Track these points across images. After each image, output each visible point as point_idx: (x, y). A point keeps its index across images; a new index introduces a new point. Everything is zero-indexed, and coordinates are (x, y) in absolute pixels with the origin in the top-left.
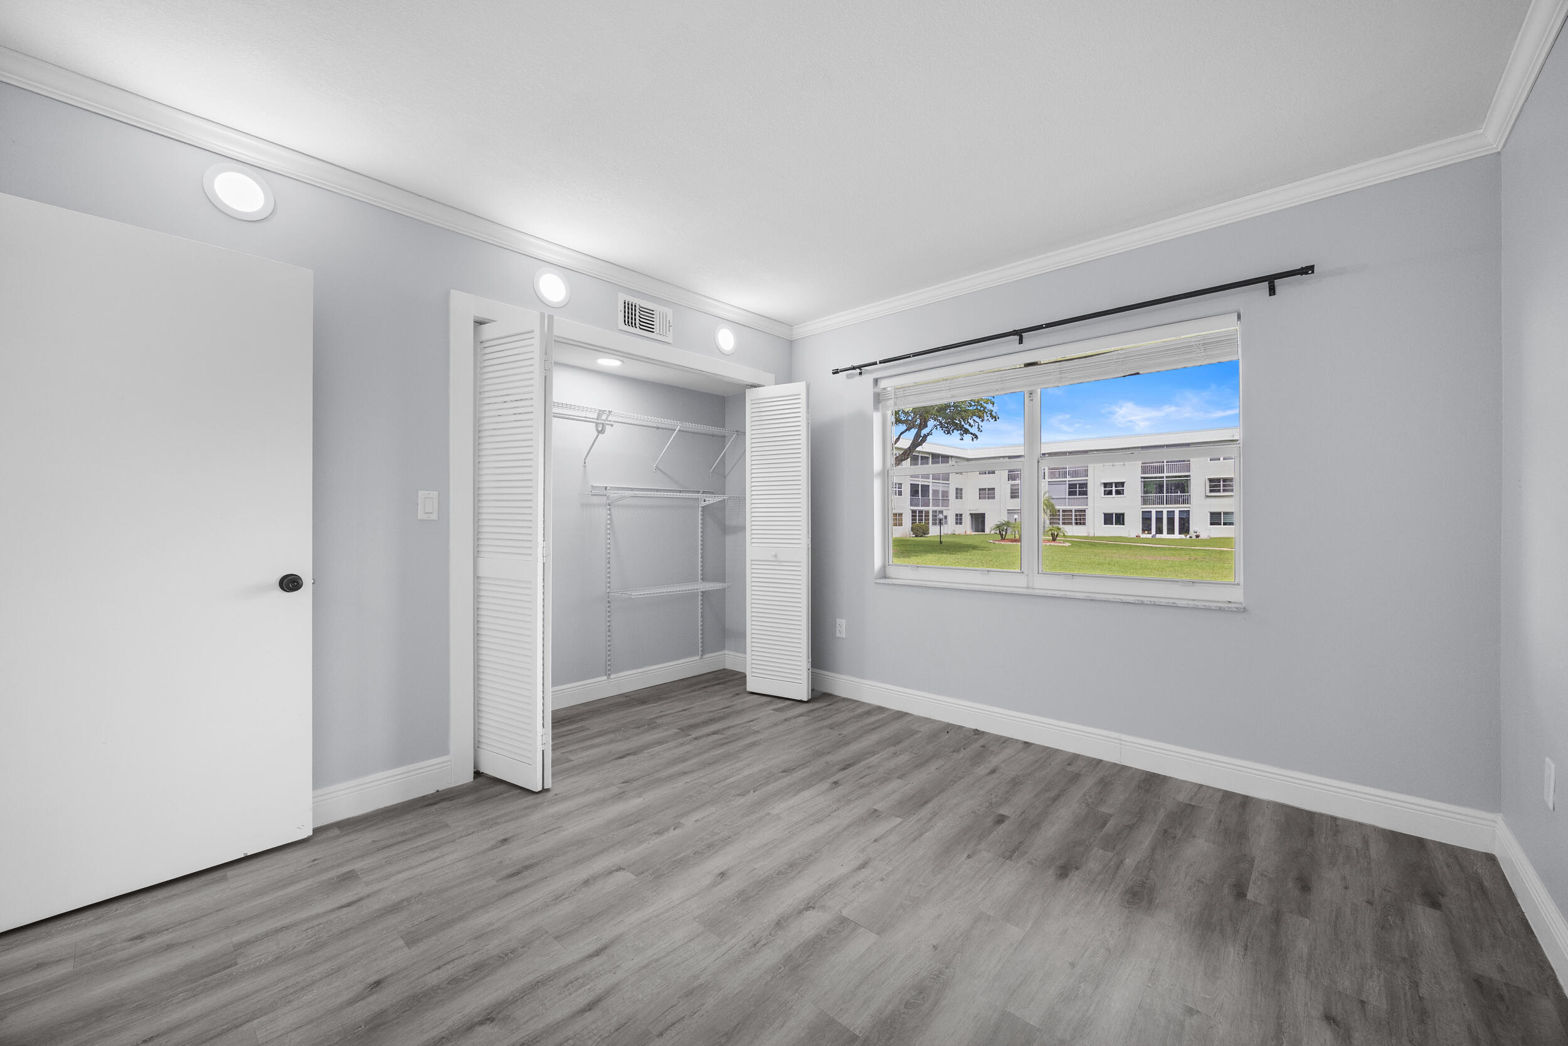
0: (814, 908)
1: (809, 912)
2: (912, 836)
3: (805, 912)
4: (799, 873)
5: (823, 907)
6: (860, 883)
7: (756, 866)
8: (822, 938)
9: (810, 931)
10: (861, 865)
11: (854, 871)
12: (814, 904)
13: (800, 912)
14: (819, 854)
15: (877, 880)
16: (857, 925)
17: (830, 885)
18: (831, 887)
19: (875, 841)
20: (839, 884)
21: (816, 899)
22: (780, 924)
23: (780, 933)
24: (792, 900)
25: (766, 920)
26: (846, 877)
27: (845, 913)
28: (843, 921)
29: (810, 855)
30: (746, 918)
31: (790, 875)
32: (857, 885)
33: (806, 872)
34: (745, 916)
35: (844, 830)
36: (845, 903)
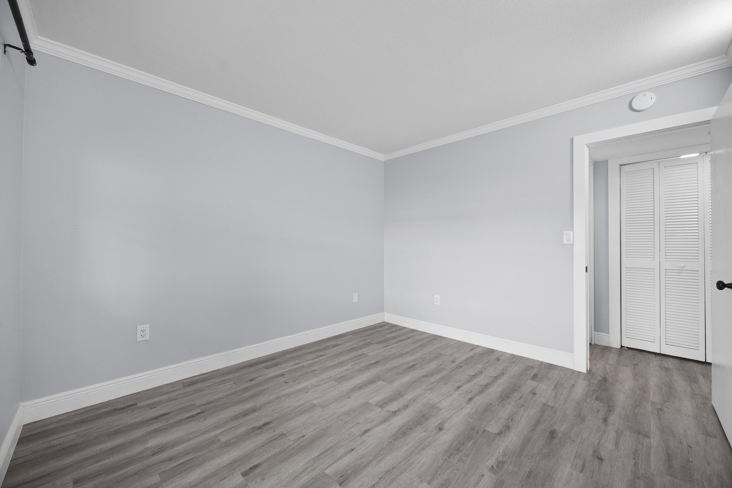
0: (393, 412)
1: (395, 410)
2: (327, 454)
3: (397, 410)
4: (400, 429)
5: (389, 412)
6: (370, 422)
7: (424, 434)
8: (390, 402)
9: (395, 404)
10: (367, 432)
11: (371, 429)
12: (393, 413)
13: (399, 410)
14: (389, 441)
15: (361, 423)
16: (376, 405)
17: (385, 422)
18: (385, 421)
19: (353, 450)
20: (380, 422)
21: (392, 415)
22: (406, 406)
23: (406, 404)
24: (402, 415)
25: (413, 408)
26: (376, 426)
27: (380, 409)
28: (381, 407)
29: (395, 440)
30: (421, 409)
31: (405, 428)
32: (372, 421)
33: (397, 429)
34: (422, 409)
35: (371, 461)
36: (379, 413)
